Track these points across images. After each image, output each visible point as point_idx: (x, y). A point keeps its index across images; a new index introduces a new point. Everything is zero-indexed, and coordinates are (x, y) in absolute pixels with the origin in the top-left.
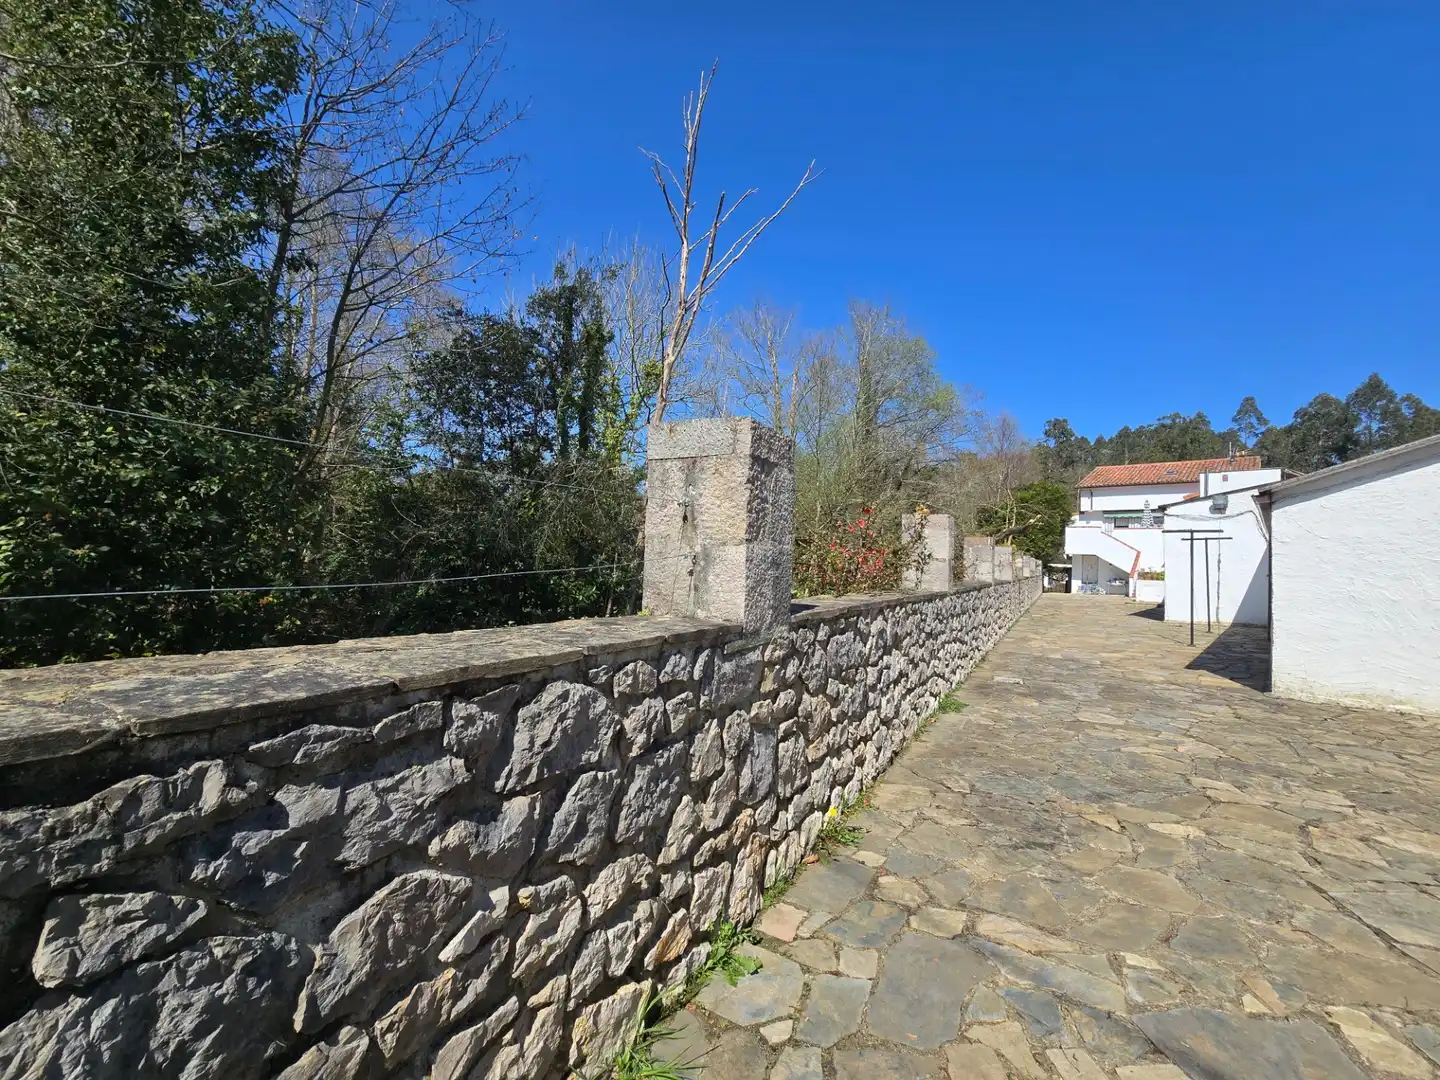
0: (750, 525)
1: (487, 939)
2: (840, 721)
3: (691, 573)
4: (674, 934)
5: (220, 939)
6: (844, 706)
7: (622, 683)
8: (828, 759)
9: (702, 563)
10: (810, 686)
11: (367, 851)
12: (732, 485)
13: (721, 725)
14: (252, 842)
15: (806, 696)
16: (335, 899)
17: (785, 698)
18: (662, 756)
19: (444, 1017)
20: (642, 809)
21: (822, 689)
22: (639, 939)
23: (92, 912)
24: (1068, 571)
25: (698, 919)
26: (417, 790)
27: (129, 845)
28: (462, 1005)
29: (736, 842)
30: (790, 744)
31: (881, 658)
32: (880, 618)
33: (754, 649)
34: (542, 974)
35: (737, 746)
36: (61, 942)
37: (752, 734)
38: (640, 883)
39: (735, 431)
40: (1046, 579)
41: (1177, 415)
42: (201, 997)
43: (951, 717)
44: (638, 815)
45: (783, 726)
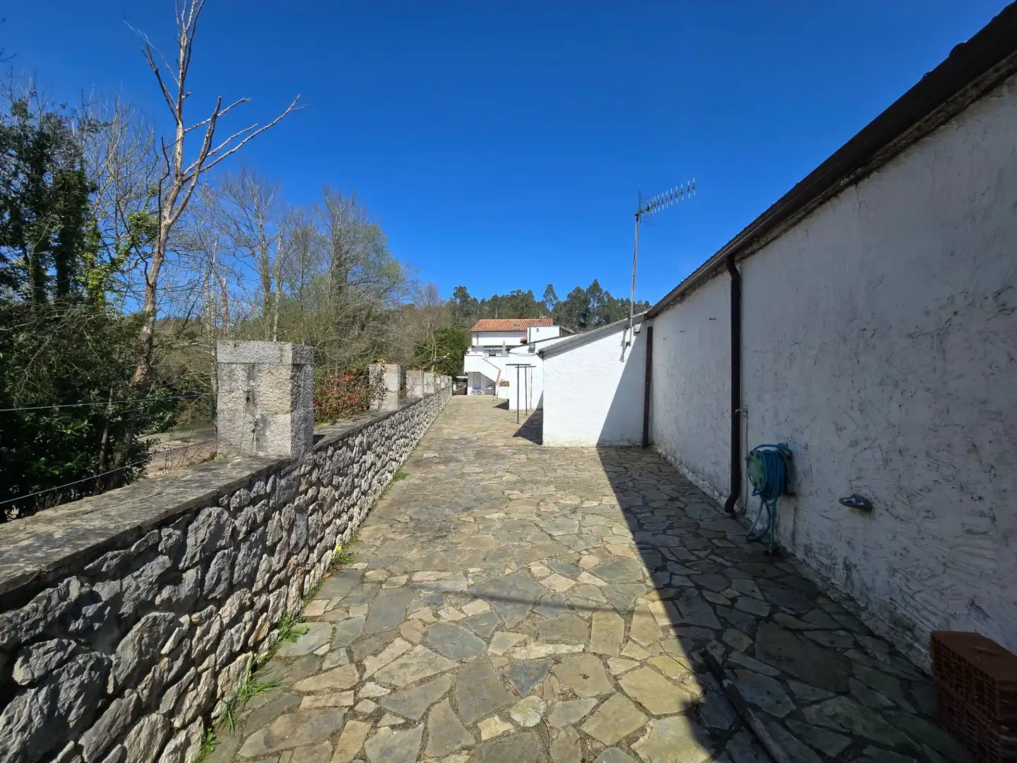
0: (292, 403)
1: (181, 641)
2: (340, 498)
3: (253, 431)
4: (262, 626)
5: (80, 656)
6: (342, 489)
7: (235, 502)
8: (334, 520)
9: (261, 425)
10: (324, 482)
11: (132, 607)
12: (281, 380)
13: (280, 514)
14: (90, 610)
15: (322, 488)
16: (116, 633)
17: (311, 492)
18: (254, 536)
19: (165, 680)
20: (245, 565)
21: (330, 483)
22: (246, 631)
23: (34, 652)
24: (465, 381)
25: (272, 617)
26: (150, 574)
27: (49, 619)
28: (172, 673)
29: (289, 574)
30: (314, 516)
31: (361, 458)
32: (360, 435)
33: (295, 469)
34: (204, 655)
35: (289, 523)
36: (25, 666)
37: (295, 515)
38: (246, 603)
39: (281, 350)
40: (455, 386)
41: (519, 291)
42: (77, 681)
43: (401, 482)
44: (244, 568)
45: (311, 507)
